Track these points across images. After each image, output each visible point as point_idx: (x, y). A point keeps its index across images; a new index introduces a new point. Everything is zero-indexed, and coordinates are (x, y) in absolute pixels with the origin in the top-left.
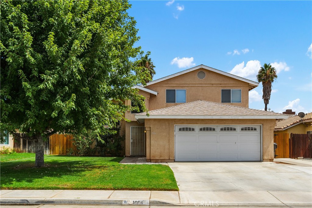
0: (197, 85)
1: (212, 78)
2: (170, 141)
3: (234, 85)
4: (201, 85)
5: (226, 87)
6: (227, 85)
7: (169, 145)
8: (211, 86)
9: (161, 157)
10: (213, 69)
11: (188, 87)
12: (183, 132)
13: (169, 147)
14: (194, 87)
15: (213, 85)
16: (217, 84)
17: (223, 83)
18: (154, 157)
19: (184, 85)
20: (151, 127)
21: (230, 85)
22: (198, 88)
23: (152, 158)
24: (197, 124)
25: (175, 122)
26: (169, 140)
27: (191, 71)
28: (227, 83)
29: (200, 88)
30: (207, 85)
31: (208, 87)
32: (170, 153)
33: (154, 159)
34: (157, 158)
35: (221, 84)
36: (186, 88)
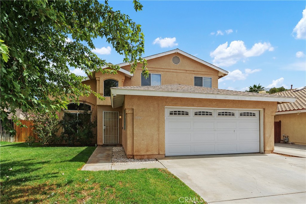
0: (172, 71)
1: (186, 64)
2: (160, 129)
3: (206, 73)
4: (175, 71)
5: (199, 75)
6: (200, 73)
7: (159, 134)
8: (186, 72)
9: (147, 151)
10: (187, 54)
11: (163, 71)
13: (159, 137)
14: (169, 72)
15: (187, 71)
16: (191, 71)
17: (196, 70)
18: (138, 151)
20: (134, 108)
21: (202, 73)
22: (173, 73)
23: (135, 154)
25: (166, 102)
26: (159, 127)
28: (200, 71)
29: (175, 73)
30: (181, 71)
31: (182, 74)
32: (160, 146)
33: (138, 154)
34: (143, 153)
35: (194, 71)
36: (161, 72)
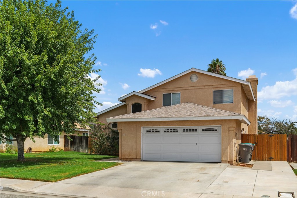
0: (190, 88)
1: (204, 80)
2: (137, 142)
3: (225, 86)
4: (193, 88)
5: (219, 88)
6: (219, 86)
7: (136, 145)
8: (204, 88)
9: (129, 156)
10: (203, 71)
11: (182, 90)
12: (149, 134)
13: (136, 147)
14: (187, 89)
15: (206, 86)
16: (209, 86)
17: (215, 84)
18: (124, 156)
19: (179, 89)
20: (122, 129)
21: (222, 86)
22: (192, 90)
23: (123, 157)
24: (160, 126)
26: (136, 141)
27: (183, 75)
28: (219, 84)
29: (193, 90)
30: (199, 88)
31: (200, 90)
32: (137, 153)
33: (124, 158)
34: (127, 157)
35: (212, 85)
36: (180, 91)
